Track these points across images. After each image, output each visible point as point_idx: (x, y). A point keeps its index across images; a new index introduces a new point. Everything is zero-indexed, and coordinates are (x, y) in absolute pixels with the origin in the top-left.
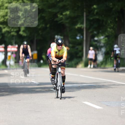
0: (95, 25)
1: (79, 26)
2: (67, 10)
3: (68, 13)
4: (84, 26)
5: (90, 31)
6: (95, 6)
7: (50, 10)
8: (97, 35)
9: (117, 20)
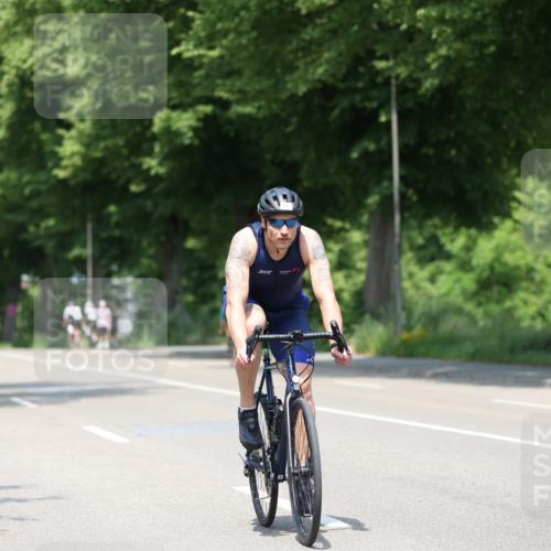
0: (115, 251)
1: (76, 252)
2: (49, 216)
3: (51, 222)
4: (88, 252)
5: (103, 262)
6: (112, 208)
7: (9, 217)
8: (119, 274)
9: (163, 238)
